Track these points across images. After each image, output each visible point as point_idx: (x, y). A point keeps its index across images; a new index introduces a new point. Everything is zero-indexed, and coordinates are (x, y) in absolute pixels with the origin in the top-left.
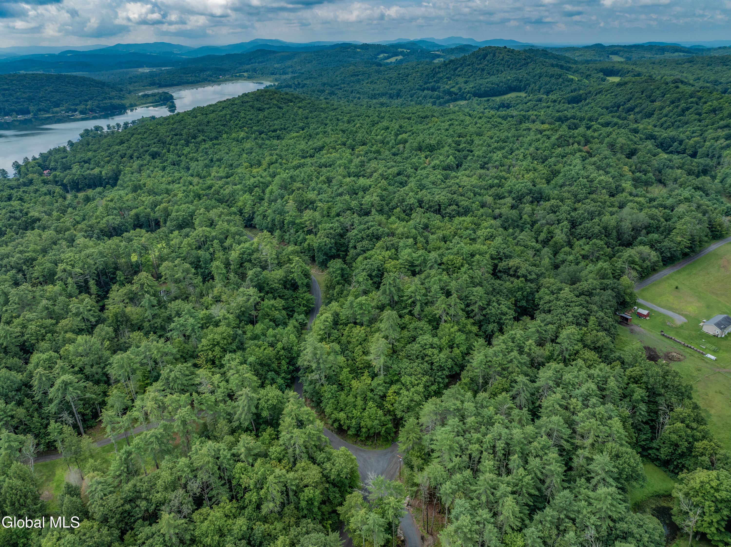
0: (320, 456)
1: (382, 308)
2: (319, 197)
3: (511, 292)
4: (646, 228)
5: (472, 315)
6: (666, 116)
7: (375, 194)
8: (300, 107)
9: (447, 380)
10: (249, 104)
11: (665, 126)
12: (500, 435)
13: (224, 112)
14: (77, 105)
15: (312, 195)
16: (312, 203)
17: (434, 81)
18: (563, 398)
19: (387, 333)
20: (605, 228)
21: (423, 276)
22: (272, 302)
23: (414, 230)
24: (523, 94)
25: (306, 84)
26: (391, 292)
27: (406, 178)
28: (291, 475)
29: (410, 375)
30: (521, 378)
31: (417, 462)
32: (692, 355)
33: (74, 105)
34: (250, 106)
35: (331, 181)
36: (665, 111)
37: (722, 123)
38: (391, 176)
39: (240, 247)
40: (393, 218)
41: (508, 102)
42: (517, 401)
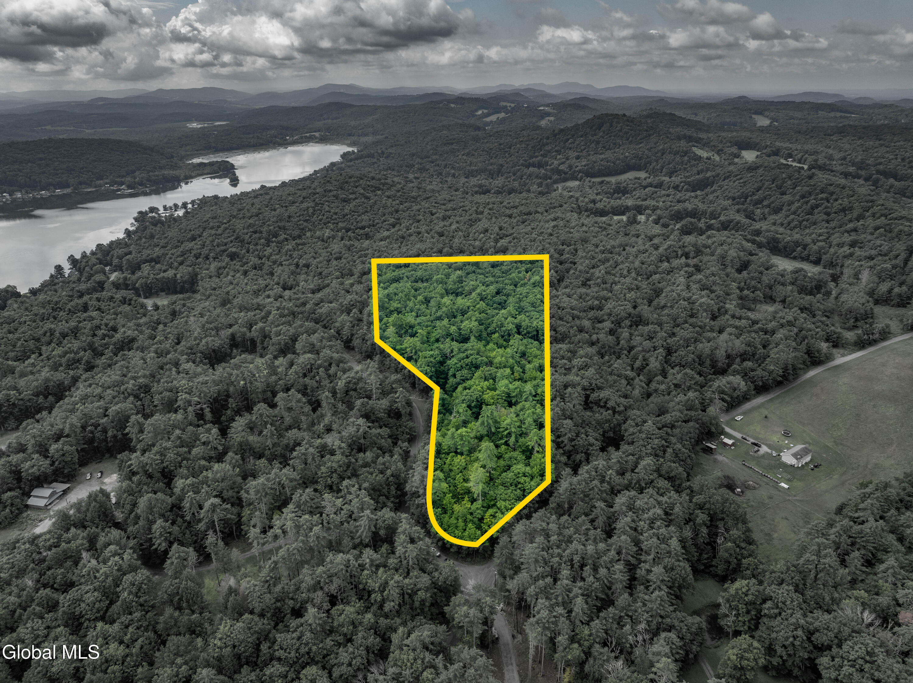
0: (430, 567)
1: (480, 438)
2: (419, 320)
3: (599, 423)
4: (741, 355)
5: (562, 445)
6: (794, 213)
7: (474, 319)
8: (389, 197)
9: (537, 505)
10: (332, 194)
11: (792, 225)
12: (577, 550)
13: (305, 205)
14: (123, 177)
15: (410, 318)
16: (412, 327)
17: (542, 155)
18: (633, 521)
19: (484, 462)
20: (699, 357)
21: (519, 407)
22: (379, 431)
23: (511, 360)
24: (642, 175)
25: (391, 153)
26: (488, 424)
27: (504, 298)
28: (407, 581)
29: (505, 500)
30: (600, 504)
31: (508, 572)
32: (767, 484)
33: (119, 176)
34: (334, 196)
35: (429, 302)
36: (793, 208)
37: (851, 226)
38: (489, 297)
39: (345, 376)
40: (491, 345)
41: (624, 184)
42: (596, 523)
